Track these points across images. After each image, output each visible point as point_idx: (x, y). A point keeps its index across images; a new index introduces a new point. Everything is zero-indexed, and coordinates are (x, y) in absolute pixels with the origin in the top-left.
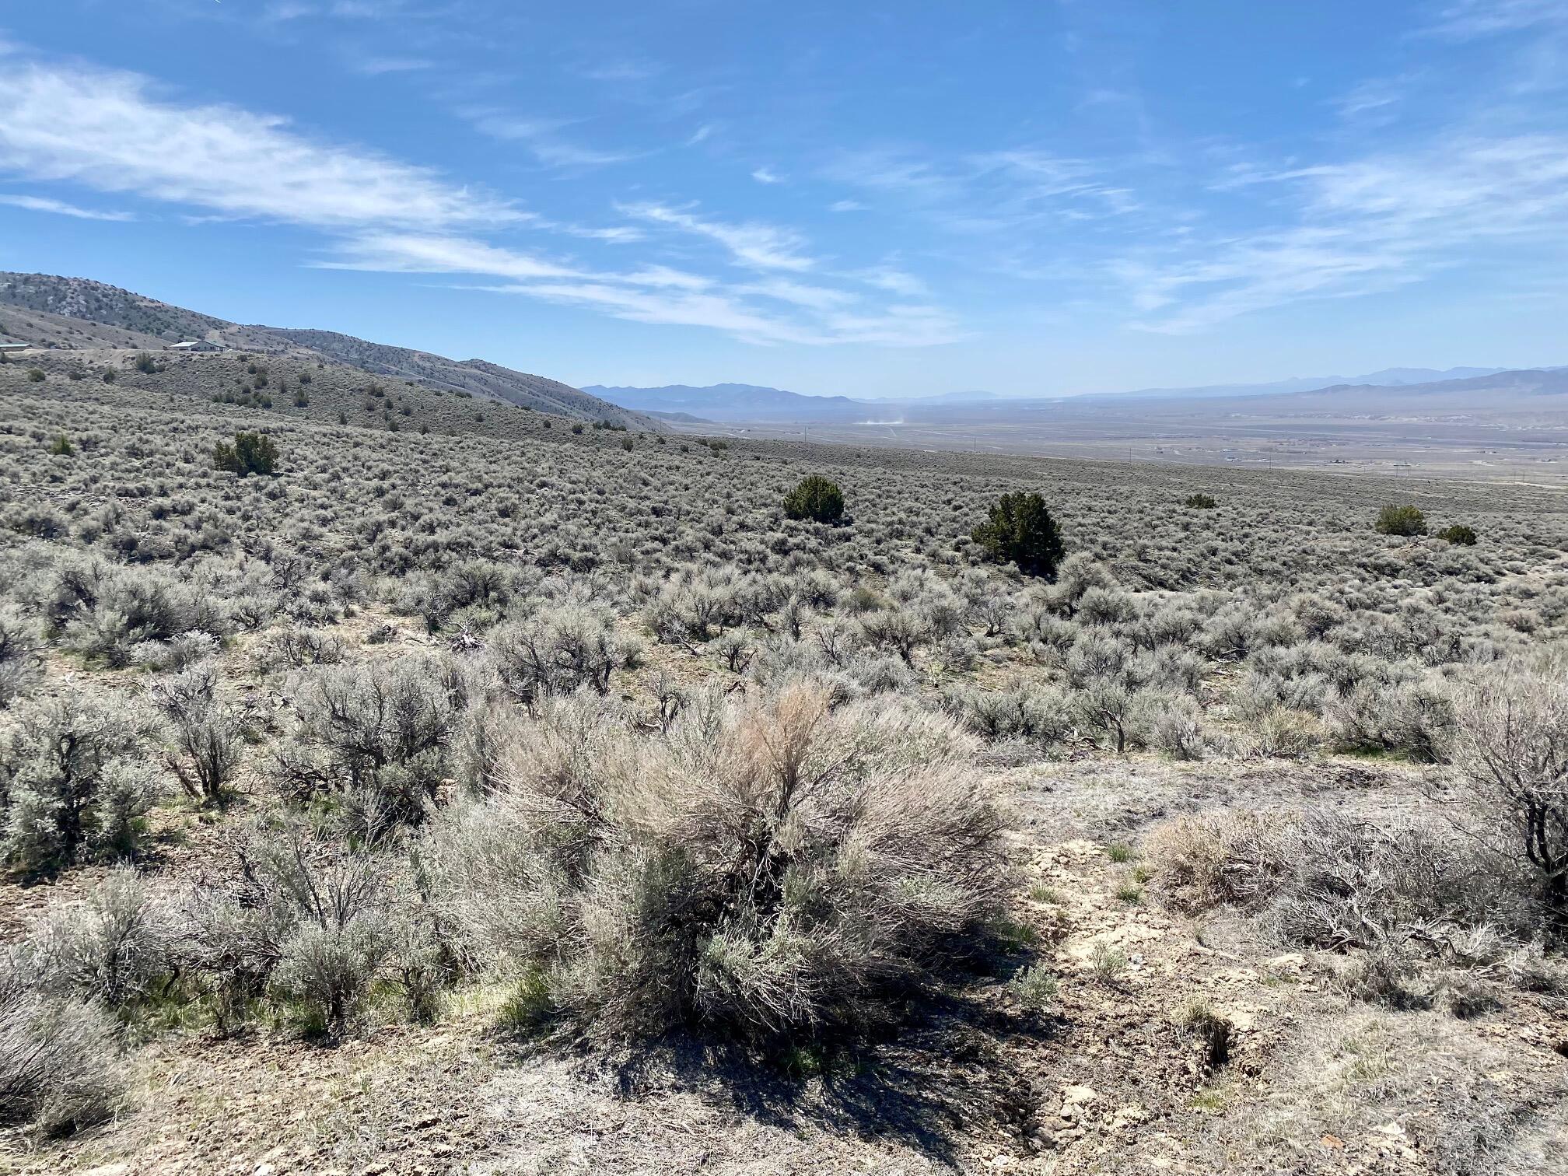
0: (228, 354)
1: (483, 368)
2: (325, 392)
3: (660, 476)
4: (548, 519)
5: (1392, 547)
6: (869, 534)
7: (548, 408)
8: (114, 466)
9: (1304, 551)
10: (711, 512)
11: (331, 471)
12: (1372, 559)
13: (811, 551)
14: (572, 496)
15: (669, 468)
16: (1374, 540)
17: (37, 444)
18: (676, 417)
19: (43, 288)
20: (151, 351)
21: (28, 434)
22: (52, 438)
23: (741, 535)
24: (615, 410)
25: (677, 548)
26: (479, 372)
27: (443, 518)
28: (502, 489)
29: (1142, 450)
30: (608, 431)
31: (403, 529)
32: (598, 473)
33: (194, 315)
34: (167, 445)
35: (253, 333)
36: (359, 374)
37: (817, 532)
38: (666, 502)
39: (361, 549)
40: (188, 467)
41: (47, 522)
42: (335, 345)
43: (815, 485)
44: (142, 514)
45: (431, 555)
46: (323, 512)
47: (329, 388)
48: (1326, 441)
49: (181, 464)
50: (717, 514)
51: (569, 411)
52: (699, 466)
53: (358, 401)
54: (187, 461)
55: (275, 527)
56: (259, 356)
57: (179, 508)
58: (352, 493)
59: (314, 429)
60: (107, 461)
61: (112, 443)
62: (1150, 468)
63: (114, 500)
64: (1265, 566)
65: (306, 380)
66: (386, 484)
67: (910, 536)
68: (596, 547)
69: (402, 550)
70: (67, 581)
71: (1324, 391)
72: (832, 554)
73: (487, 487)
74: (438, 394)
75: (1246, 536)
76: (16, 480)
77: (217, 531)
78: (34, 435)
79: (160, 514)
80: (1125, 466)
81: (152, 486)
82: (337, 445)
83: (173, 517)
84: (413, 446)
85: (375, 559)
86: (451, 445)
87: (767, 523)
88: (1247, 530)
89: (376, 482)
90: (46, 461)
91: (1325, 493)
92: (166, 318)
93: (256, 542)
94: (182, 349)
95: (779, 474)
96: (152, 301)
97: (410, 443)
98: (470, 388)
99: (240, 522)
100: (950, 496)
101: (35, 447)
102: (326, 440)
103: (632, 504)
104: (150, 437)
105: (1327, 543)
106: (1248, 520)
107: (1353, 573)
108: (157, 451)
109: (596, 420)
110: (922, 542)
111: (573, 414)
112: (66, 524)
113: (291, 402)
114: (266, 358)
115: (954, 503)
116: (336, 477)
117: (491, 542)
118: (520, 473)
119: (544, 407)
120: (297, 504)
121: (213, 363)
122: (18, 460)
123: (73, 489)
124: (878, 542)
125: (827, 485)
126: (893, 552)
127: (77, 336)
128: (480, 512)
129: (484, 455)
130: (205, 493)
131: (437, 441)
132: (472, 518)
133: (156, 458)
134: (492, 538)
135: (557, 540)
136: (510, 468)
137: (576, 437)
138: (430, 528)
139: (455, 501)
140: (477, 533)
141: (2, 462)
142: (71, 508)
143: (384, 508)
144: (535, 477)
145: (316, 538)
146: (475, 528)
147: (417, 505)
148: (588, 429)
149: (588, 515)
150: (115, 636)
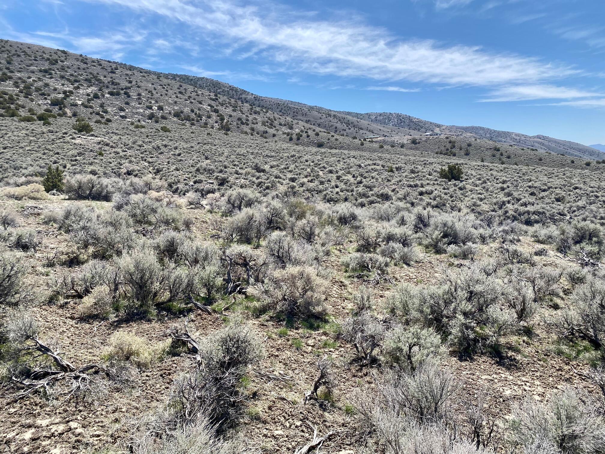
0: (443, 136)
1: (542, 138)
2: (477, 150)
4: (580, 203)
7: (572, 155)
8: (406, 176)
11: (483, 180)
14: (592, 194)
17: (383, 169)
19: (385, 117)
20: (416, 136)
21: (380, 165)
22: (387, 167)
26: (541, 140)
27: (531, 201)
28: (557, 189)
31: (513, 204)
33: (431, 123)
34: (423, 169)
35: (450, 128)
36: (490, 142)
39: (496, 211)
40: (431, 177)
41: (387, 194)
42: (481, 132)
44: (415, 194)
45: (526, 216)
46: (479, 196)
47: (479, 148)
49: (428, 176)
51: (582, 156)
53: (489, 153)
54: (430, 175)
55: (462, 201)
56: (453, 136)
57: (428, 192)
58: (491, 189)
59: (474, 163)
60: (404, 175)
61: (406, 169)
63: (407, 188)
65: (469, 145)
66: (505, 186)
69: (513, 213)
70: (419, 217)
73: (549, 188)
74: (523, 149)
76: (377, 181)
77: (442, 201)
78: (382, 166)
79: (421, 194)
81: (419, 184)
82: (484, 170)
83: (426, 195)
85: (502, 216)
86: (530, 170)
89: (500, 185)
90: (386, 174)
92: (421, 124)
93: (455, 206)
94: (427, 135)
96: (418, 119)
97: (513, 169)
98: (536, 147)
99: (449, 198)
102: (479, 168)
104: (418, 166)
108: (420, 171)
109: (597, 159)
111: (584, 157)
112: (392, 196)
113: (463, 154)
114: (455, 138)
116: (485, 182)
118: (564, 183)
119: (569, 154)
120: (470, 192)
121: (437, 140)
122: (378, 174)
123: (394, 184)
127: (393, 132)
128: (547, 199)
129: (546, 175)
130: (436, 187)
131: (524, 169)
132: (544, 201)
133: (420, 173)
134: (554, 211)
135: (587, 213)
136: (559, 180)
137: (588, 167)
138: (525, 205)
139: (535, 193)
140: (547, 208)
141: (373, 175)
142: (393, 190)
143: (505, 195)
144: (572, 184)
145: (478, 206)
146: (545, 206)
147: (519, 195)
148: (594, 164)
149: (601, 203)
150: (437, 241)
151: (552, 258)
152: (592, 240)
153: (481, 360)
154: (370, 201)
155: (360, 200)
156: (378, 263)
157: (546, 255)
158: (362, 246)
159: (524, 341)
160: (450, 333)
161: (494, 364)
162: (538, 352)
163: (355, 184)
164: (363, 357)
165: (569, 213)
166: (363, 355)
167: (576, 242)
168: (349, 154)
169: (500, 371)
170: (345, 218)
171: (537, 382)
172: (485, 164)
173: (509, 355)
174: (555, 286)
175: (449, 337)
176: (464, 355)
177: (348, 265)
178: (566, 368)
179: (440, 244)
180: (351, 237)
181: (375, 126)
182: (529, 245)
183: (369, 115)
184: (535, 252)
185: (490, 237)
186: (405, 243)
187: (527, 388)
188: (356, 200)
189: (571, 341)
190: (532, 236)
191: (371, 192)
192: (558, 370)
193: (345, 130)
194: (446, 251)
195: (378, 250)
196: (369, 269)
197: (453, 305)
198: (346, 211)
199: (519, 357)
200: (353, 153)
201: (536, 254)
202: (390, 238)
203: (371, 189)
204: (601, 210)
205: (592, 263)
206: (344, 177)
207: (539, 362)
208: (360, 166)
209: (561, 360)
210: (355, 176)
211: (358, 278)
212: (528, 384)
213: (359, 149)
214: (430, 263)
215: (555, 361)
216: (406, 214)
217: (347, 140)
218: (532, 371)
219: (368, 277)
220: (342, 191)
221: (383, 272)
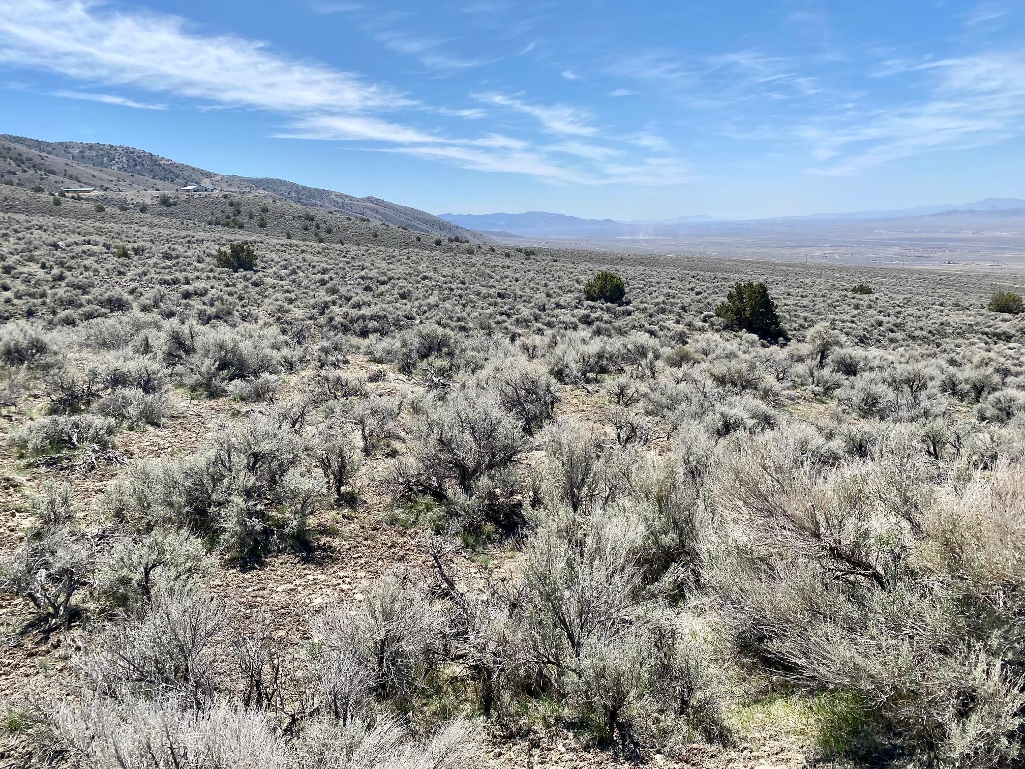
0: (217, 194)
1: (375, 202)
2: (277, 218)
3: (498, 272)
4: (432, 300)
5: (1005, 321)
6: (644, 310)
7: (417, 228)
8: (155, 265)
9: (942, 324)
10: (536, 296)
11: (290, 268)
12: (992, 329)
13: (606, 322)
14: (445, 285)
15: (503, 267)
16: (989, 316)
17: (107, 251)
18: (499, 234)
19: (101, 152)
20: (168, 192)
21: (101, 245)
22: (116, 247)
23: (557, 311)
24: (460, 230)
25: (517, 320)
26: (373, 205)
27: (366, 300)
28: (400, 281)
29: (814, 255)
30: (458, 243)
31: (341, 306)
32: (458, 270)
33: (193, 169)
34: (186, 251)
35: (229, 180)
36: (298, 206)
37: (608, 310)
38: (506, 289)
39: (316, 319)
40: (201, 266)
41: (119, 300)
42: (282, 188)
43: (605, 278)
44: (176, 296)
45: (361, 323)
46: (287, 295)
47: (280, 215)
48: (942, 249)
49: (196, 264)
50: (541, 297)
51: (430, 230)
52: (522, 266)
53: (298, 224)
54: (199, 262)
55: (259, 304)
56: (235, 194)
57: (198, 292)
58: (305, 282)
59: (276, 241)
60: (151, 262)
61: (153, 250)
62: (820, 267)
63: (158, 287)
64: (917, 333)
65: (265, 210)
66: (326, 277)
67: (670, 312)
68: (466, 319)
69: (342, 320)
70: (173, 338)
71: (940, 215)
72: (621, 324)
73: (390, 279)
74: (349, 219)
75: (899, 313)
76: (97, 274)
77: (224, 307)
78: (104, 245)
79: (187, 295)
80: (804, 266)
81: (180, 278)
82: (291, 252)
83: (195, 297)
84: (338, 252)
85: (325, 325)
86: (362, 252)
87: (574, 303)
88: (898, 309)
89: (319, 276)
90: (113, 261)
91: (942, 284)
92: (177, 171)
93: (248, 314)
94: (188, 191)
95: (575, 270)
96: (168, 160)
97: (336, 250)
98: (367, 216)
99: (237, 301)
100: (692, 285)
101: (106, 253)
102: (283, 248)
103: (484, 291)
104: (176, 246)
105: (956, 318)
106: (898, 302)
107: (979, 338)
108: (181, 255)
109: (449, 235)
110: (680, 316)
111: (433, 232)
112: (130, 302)
113: (256, 225)
114: (240, 197)
115: (696, 290)
116: (294, 272)
117: (399, 315)
118: (409, 270)
119: (413, 227)
120: (271, 289)
121: (207, 199)
122: (96, 261)
123: (132, 279)
124: (651, 316)
125: (614, 278)
126: (661, 323)
127: (122, 183)
128: (388, 295)
129: (384, 259)
130: (213, 282)
131: (353, 249)
132: (384, 299)
133: (180, 260)
134: (398, 312)
135: (441, 314)
136: (402, 267)
137: (439, 247)
138: (358, 306)
139: (371, 288)
140: (389, 310)
141: (87, 262)
142: (132, 292)
143: (327, 293)
144: (419, 272)
145: (286, 312)
146: (384, 306)
147: (348, 291)
148: (445, 242)
149: (457, 298)
150: (211, 376)
151: (393, 383)
152: (441, 351)
153: (278, 562)
154: (84, 314)
155: (62, 314)
156: (92, 431)
157: (384, 380)
158: (62, 401)
159: (344, 516)
160: (224, 531)
161: (299, 562)
162: (363, 528)
163: (47, 281)
164: (49, 614)
165: (418, 315)
166: (51, 610)
167: (423, 356)
168: (28, 222)
169: (307, 572)
170: (18, 351)
171: (361, 574)
172: (294, 242)
173: (321, 543)
174: (391, 425)
175: (222, 537)
176: (250, 562)
177: (23, 444)
178: (401, 541)
179: (215, 382)
180: (35, 387)
181: (79, 168)
182: (361, 367)
183: (66, 147)
184: (370, 378)
185: (301, 360)
186: (147, 386)
187: (345, 587)
188: (54, 313)
189: (410, 500)
190: (366, 354)
191: (86, 297)
192: (390, 547)
193: (15, 174)
194: (225, 391)
195: (95, 406)
196: (73, 444)
197: (226, 481)
198: (19, 337)
199: (336, 543)
200: (36, 220)
201: (371, 379)
202: (118, 380)
203: (84, 290)
204: (457, 308)
205: (443, 384)
206: (20, 269)
207: (364, 542)
208: (56, 246)
209: (395, 531)
210: (47, 265)
211: (48, 465)
212: (348, 580)
213: (51, 212)
214: (198, 415)
215: (387, 534)
216: (151, 334)
217: (23, 194)
218: (355, 558)
219: (70, 460)
220: (20, 298)
221: (104, 445)
